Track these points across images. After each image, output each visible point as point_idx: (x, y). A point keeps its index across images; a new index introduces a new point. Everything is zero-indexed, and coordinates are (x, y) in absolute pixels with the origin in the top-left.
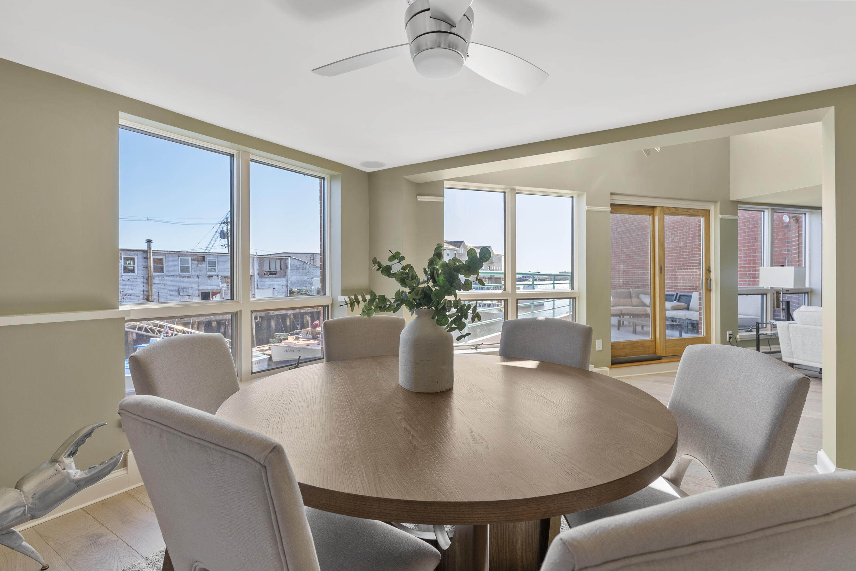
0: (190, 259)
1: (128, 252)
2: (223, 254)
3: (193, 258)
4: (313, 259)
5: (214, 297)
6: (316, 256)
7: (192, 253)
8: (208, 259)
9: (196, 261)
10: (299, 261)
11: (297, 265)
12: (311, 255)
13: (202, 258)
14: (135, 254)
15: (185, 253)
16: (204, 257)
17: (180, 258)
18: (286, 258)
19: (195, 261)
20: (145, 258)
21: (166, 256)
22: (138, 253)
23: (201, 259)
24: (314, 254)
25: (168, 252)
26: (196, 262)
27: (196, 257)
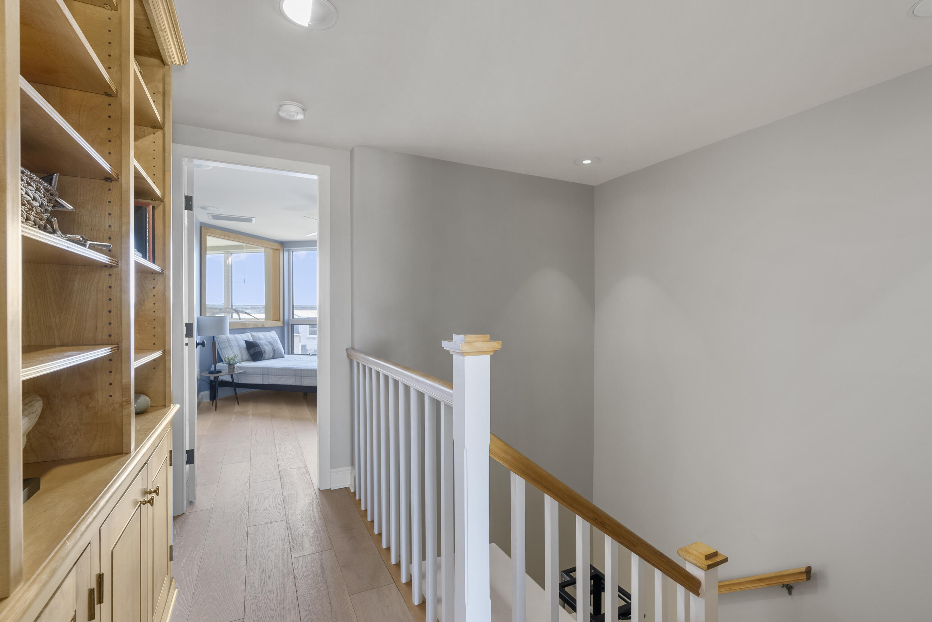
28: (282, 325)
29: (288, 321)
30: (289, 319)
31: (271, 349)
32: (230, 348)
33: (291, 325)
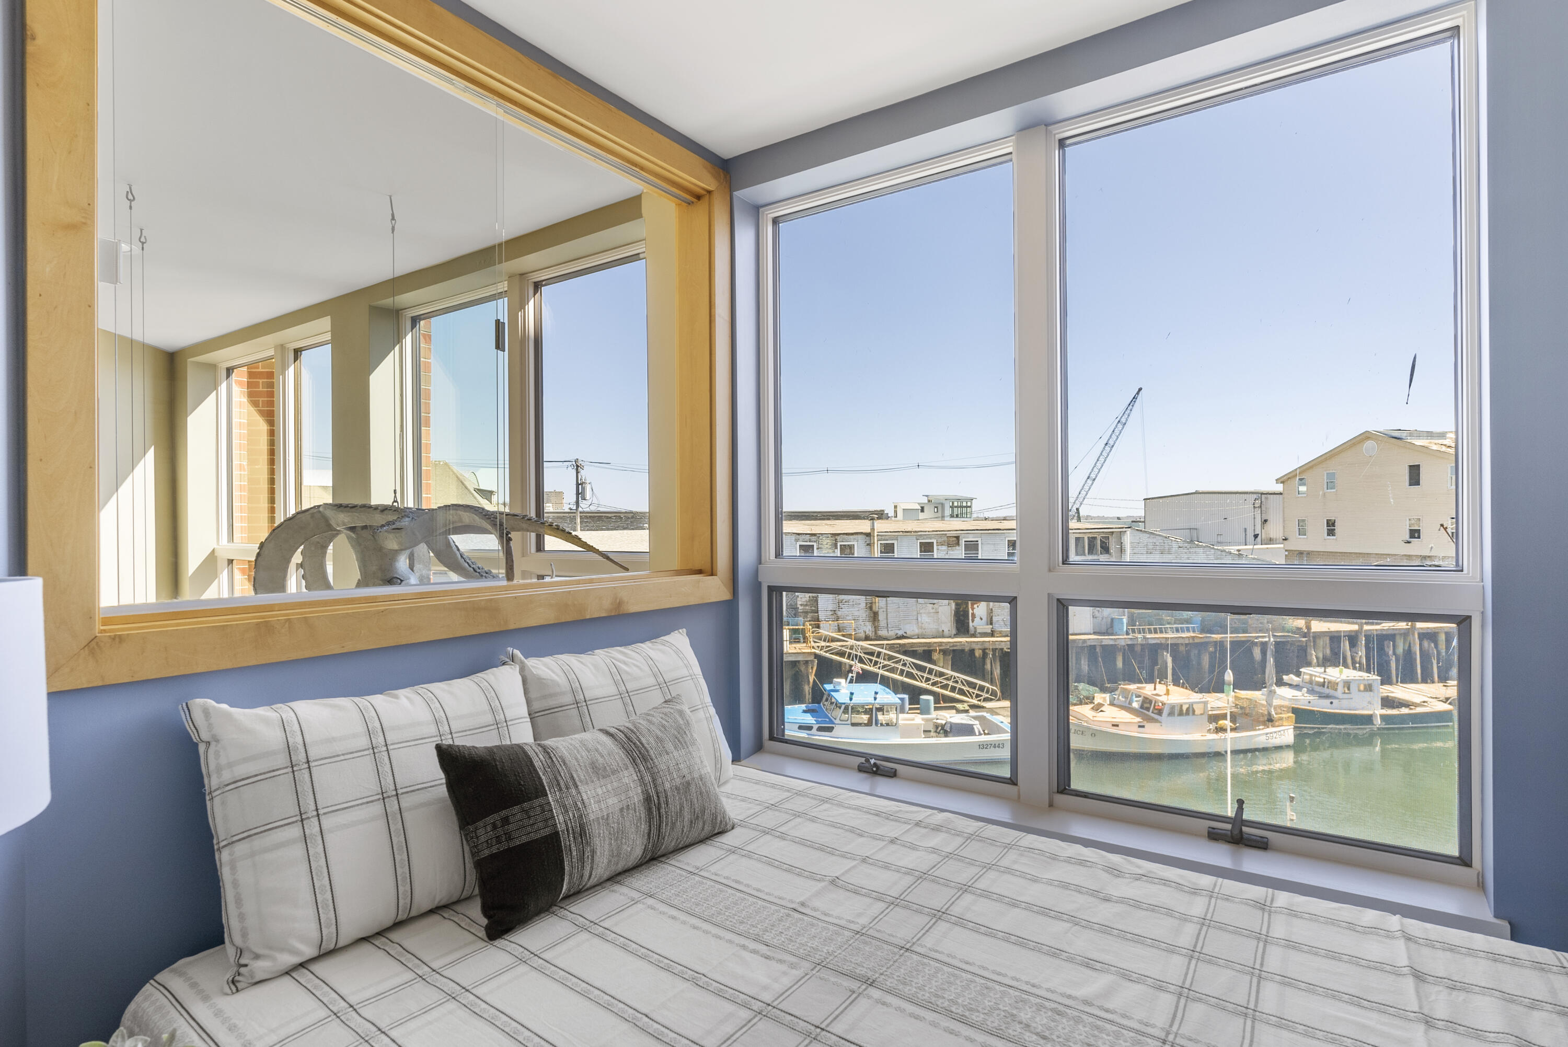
0: (935, 541)
1: (846, 537)
2: (990, 531)
3: (940, 540)
4: (1261, 507)
5: (975, 606)
6: (1266, 498)
7: (938, 533)
8: (965, 541)
9: (944, 545)
10: (1152, 536)
11: (1147, 545)
12: (1255, 496)
13: (955, 539)
14: (854, 539)
15: (927, 533)
16: (958, 538)
17: (919, 541)
18: (1121, 532)
19: (942, 545)
20: (868, 545)
21: (897, 540)
22: (860, 537)
23: (953, 541)
24: (1262, 494)
25: (901, 533)
26: (944, 548)
27: (946, 539)
28: (725, 595)
29: (756, 573)
30: (760, 561)
31: (636, 796)
32: (294, 832)
33: (771, 589)
